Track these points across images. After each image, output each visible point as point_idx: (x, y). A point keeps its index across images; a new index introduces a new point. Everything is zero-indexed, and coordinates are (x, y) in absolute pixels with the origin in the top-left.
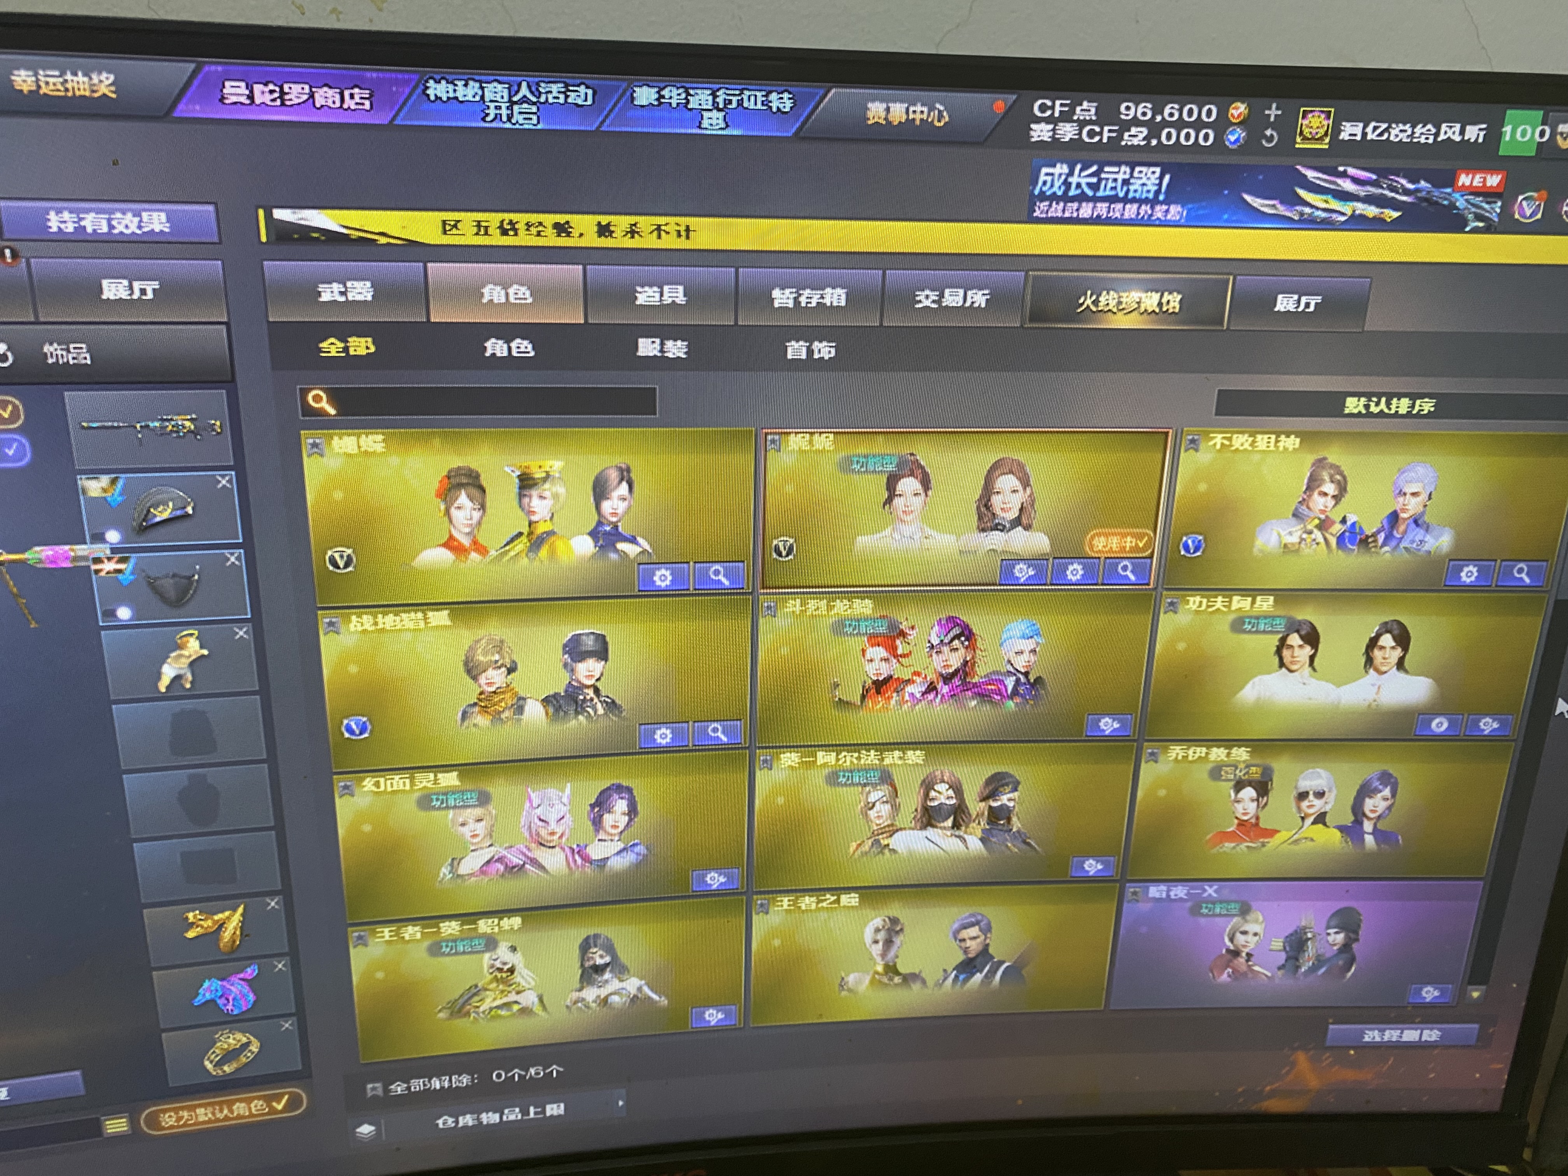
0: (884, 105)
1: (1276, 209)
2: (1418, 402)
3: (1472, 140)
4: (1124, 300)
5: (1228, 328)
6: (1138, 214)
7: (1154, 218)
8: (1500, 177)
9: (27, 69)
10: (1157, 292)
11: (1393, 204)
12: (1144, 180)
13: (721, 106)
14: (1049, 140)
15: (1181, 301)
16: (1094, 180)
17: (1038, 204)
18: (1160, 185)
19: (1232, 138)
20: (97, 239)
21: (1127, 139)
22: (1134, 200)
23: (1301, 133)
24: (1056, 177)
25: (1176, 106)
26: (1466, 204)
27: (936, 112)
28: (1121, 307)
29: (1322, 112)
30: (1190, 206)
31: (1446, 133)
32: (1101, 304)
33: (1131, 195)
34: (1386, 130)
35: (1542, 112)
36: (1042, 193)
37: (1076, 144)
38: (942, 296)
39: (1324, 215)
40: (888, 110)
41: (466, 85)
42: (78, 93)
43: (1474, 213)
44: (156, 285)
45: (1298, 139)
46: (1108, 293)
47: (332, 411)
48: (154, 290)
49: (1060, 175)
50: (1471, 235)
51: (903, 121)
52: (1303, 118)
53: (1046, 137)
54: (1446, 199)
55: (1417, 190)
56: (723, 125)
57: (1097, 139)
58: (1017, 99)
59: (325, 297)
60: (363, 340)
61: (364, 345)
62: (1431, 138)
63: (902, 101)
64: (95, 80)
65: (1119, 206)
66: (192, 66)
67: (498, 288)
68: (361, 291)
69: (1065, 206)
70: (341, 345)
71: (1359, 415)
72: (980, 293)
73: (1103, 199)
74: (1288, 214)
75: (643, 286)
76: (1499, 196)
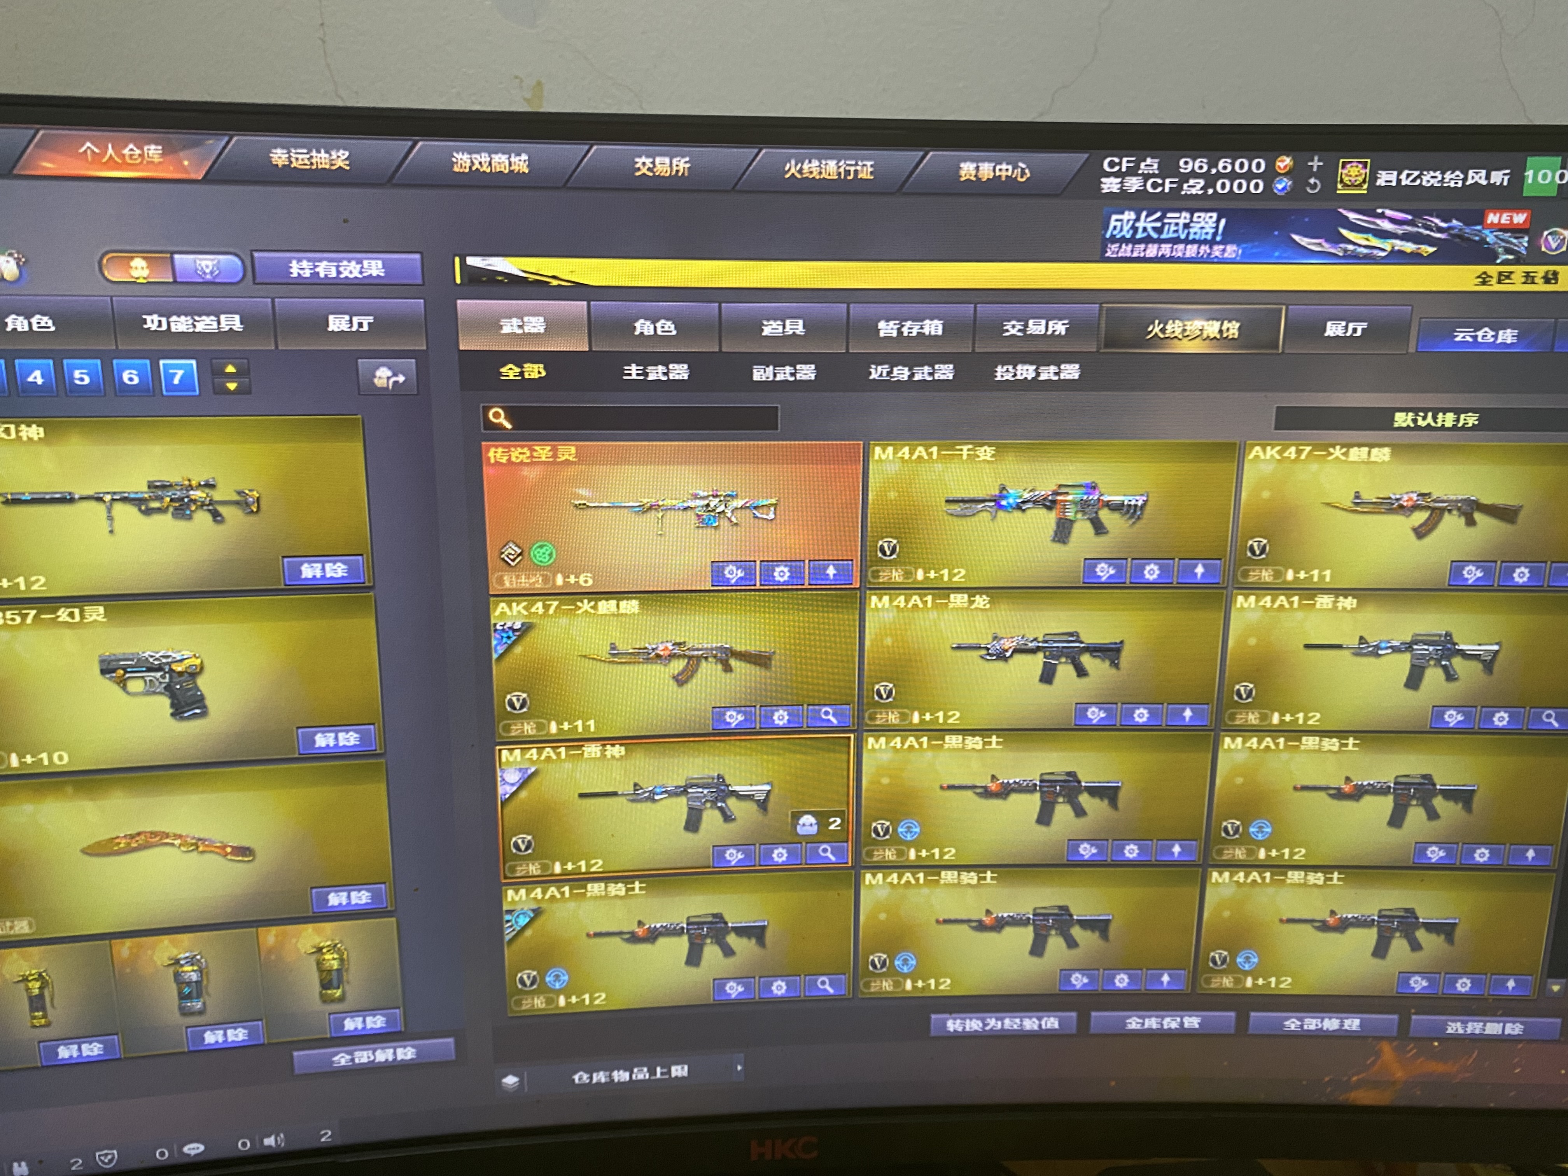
0: (975, 165)
1: (1322, 246)
2: (1462, 416)
3: (1498, 184)
4: (1188, 328)
5: (1283, 352)
6: (1199, 253)
7: (1213, 256)
8: (1525, 215)
9: (283, 148)
10: (1217, 320)
11: (1429, 241)
12: (1202, 224)
14: (1118, 191)
15: (1240, 328)
16: (1158, 225)
17: (1109, 246)
18: (1217, 228)
19: (1280, 187)
20: (328, 283)
21: (1186, 190)
22: (1194, 241)
23: (1342, 181)
24: (1125, 221)
25: (1229, 161)
26: (1495, 239)
27: (1019, 170)
28: (1186, 334)
30: (1244, 246)
31: (1473, 178)
32: (1167, 332)
33: (1191, 237)
34: (1418, 177)
35: (1560, 159)
36: (1113, 236)
37: (1142, 194)
38: (1026, 326)
39: (1365, 251)
40: (977, 168)
42: (320, 167)
43: (1504, 247)
44: (371, 319)
45: (1339, 186)
46: (1174, 322)
47: (509, 426)
48: (369, 323)
49: (1129, 220)
50: (1503, 267)
51: (991, 177)
53: (1115, 189)
54: (1477, 235)
55: (1450, 228)
57: (1159, 189)
58: (1089, 157)
59: (506, 330)
60: (536, 366)
61: (536, 370)
62: (1460, 182)
63: (990, 161)
64: (334, 157)
65: (1181, 247)
66: (410, 143)
67: (648, 323)
68: (536, 325)
69: (1133, 247)
70: (518, 370)
71: (1408, 428)
72: (1061, 322)
73: (1166, 241)
74: (1333, 251)
75: (768, 320)
76: (1526, 232)
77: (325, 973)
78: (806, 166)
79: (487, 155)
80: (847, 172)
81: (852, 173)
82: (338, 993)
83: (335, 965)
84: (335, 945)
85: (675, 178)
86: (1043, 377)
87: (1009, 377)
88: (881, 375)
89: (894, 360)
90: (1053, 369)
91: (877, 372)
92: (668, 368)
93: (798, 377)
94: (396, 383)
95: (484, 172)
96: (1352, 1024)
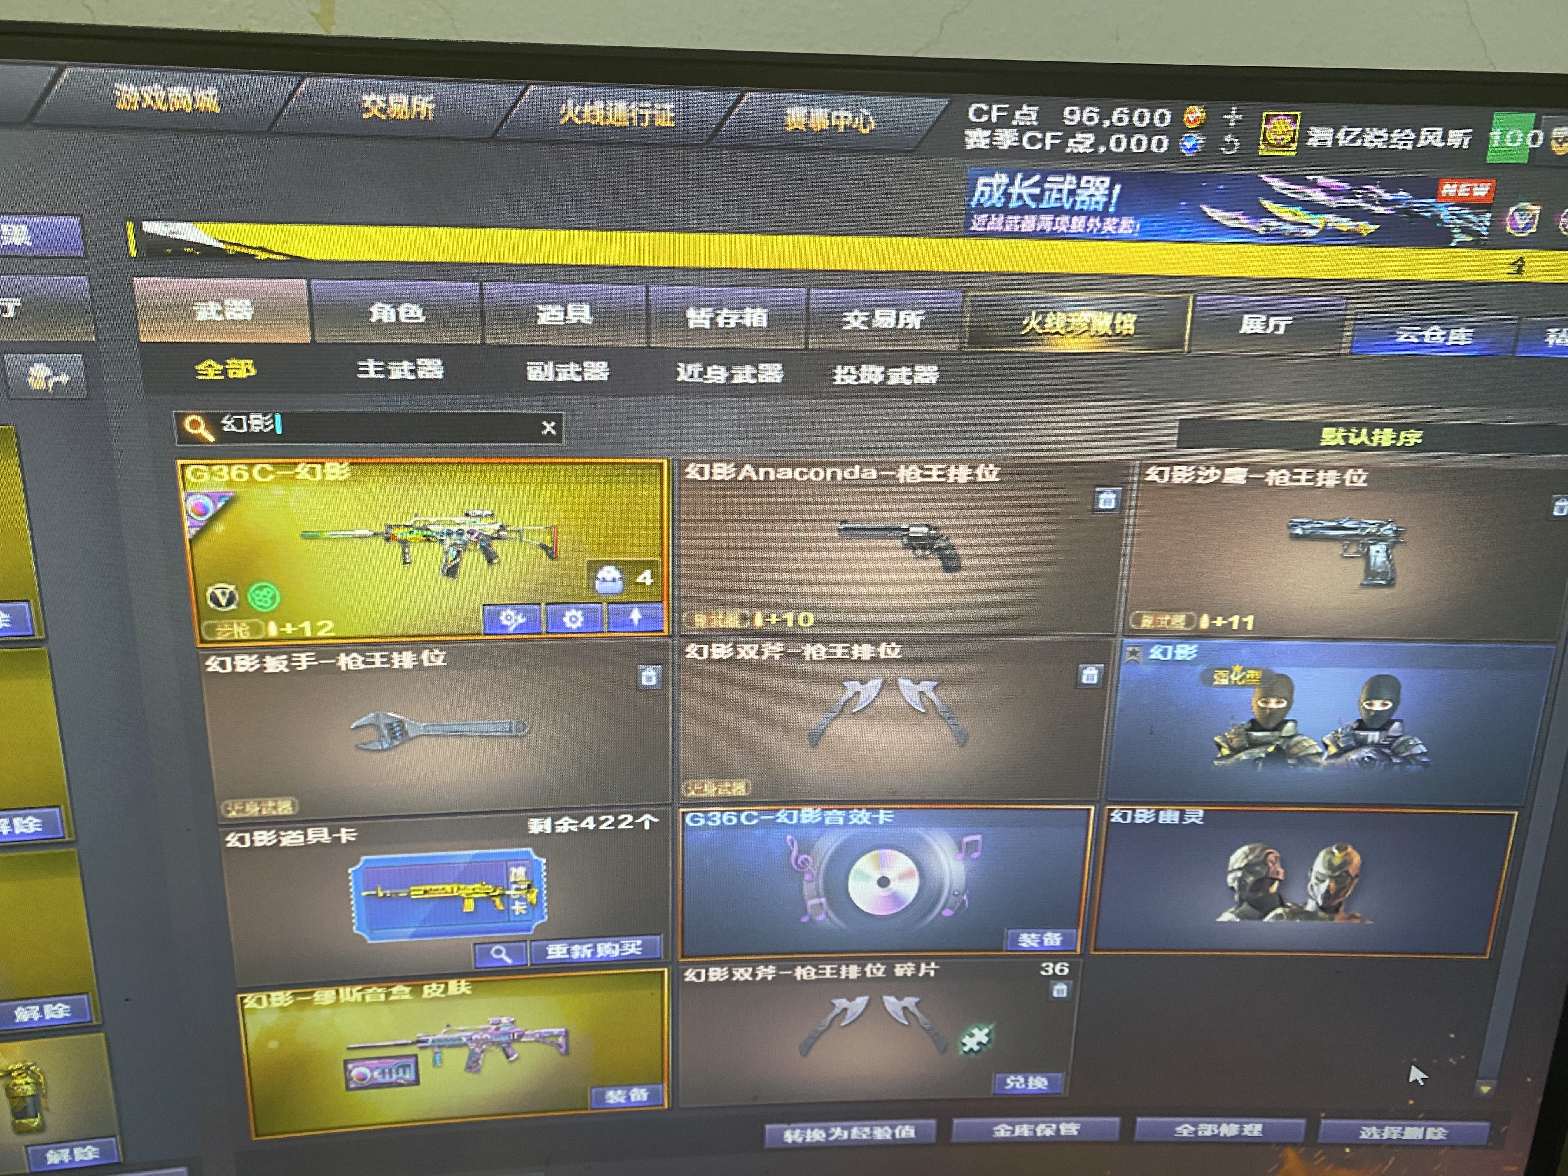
1: (1240, 222)
2: (1403, 433)
3: (1456, 146)
4: (1073, 321)
5: (1189, 352)
6: (1087, 227)
7: (1104, 232)
8: (1488, 186)
10: (1109, 312)
11: (1370, 217)
12: (1092, 191)
14: (987, 147)
15: (1136, 322)
16: (1037, 191)
17: (975, 216)
18: (1110, 196)
19: (1189, 145)
21: (1072, 147)
22: (1081, 212)
23: (1265, 140)
24: (995, 187)
25: (1126, 110)
26: (1451, 216)
27: (862, 118)
28: (1069, 329)
29: (1287, 116)
30: (1143, 219)
31: (1426, 138)
32: (1047, 326)
33: (1078, 207)
34: (1359, 135)
35: (1533, 116)
36: (979, 204)
37: (1016, 151)
38: (872, 317)
39: (1293, 228)
40: (808, 115)
43: (1461, 226)
44: (17, 302)
45: (1262, 146)
46: (1055, 314)
47: (211, 438)
48: (16, 307)
50: (1457, 250)
51: (826, 127)
52: (1267, 122)
53: (983, 144)
54: (1428, 211)
55: (1396, 201)
57: (1039, 146)
58: (950, 103)
59: (202, 316)
60: (243, 362)
61: (244, 367)
62: (1410, 144)
63: (824, 106)
65: (1065, 219)
66: (54, 70)
67: (388, 307)
68: (240, 310)
69: (1005, 219)
70: (219, 367)
71: (1338, 447)
72: (914, 313)
73: (1047, 211)
74: (1253, 227)
75: (544, 305)
76: (1487, 207)
77: (17, 1100)
78: (587, 109)
79: (161, 88)
80: (641, 118)
81: (647, 118)
82: (36, 1122)
83: (30, 1090)
84: (28, 1068)
85: (416, 122)
86: (893, 381)
87: (850, 380)
88: (692, 377)
89: (707, 357)
90: (905, 371)
91: (687, 372)
92: (416, 364)
93: (587, 377)
94: (57, 384)
95: (159, 110)
96: (1254, 1129)
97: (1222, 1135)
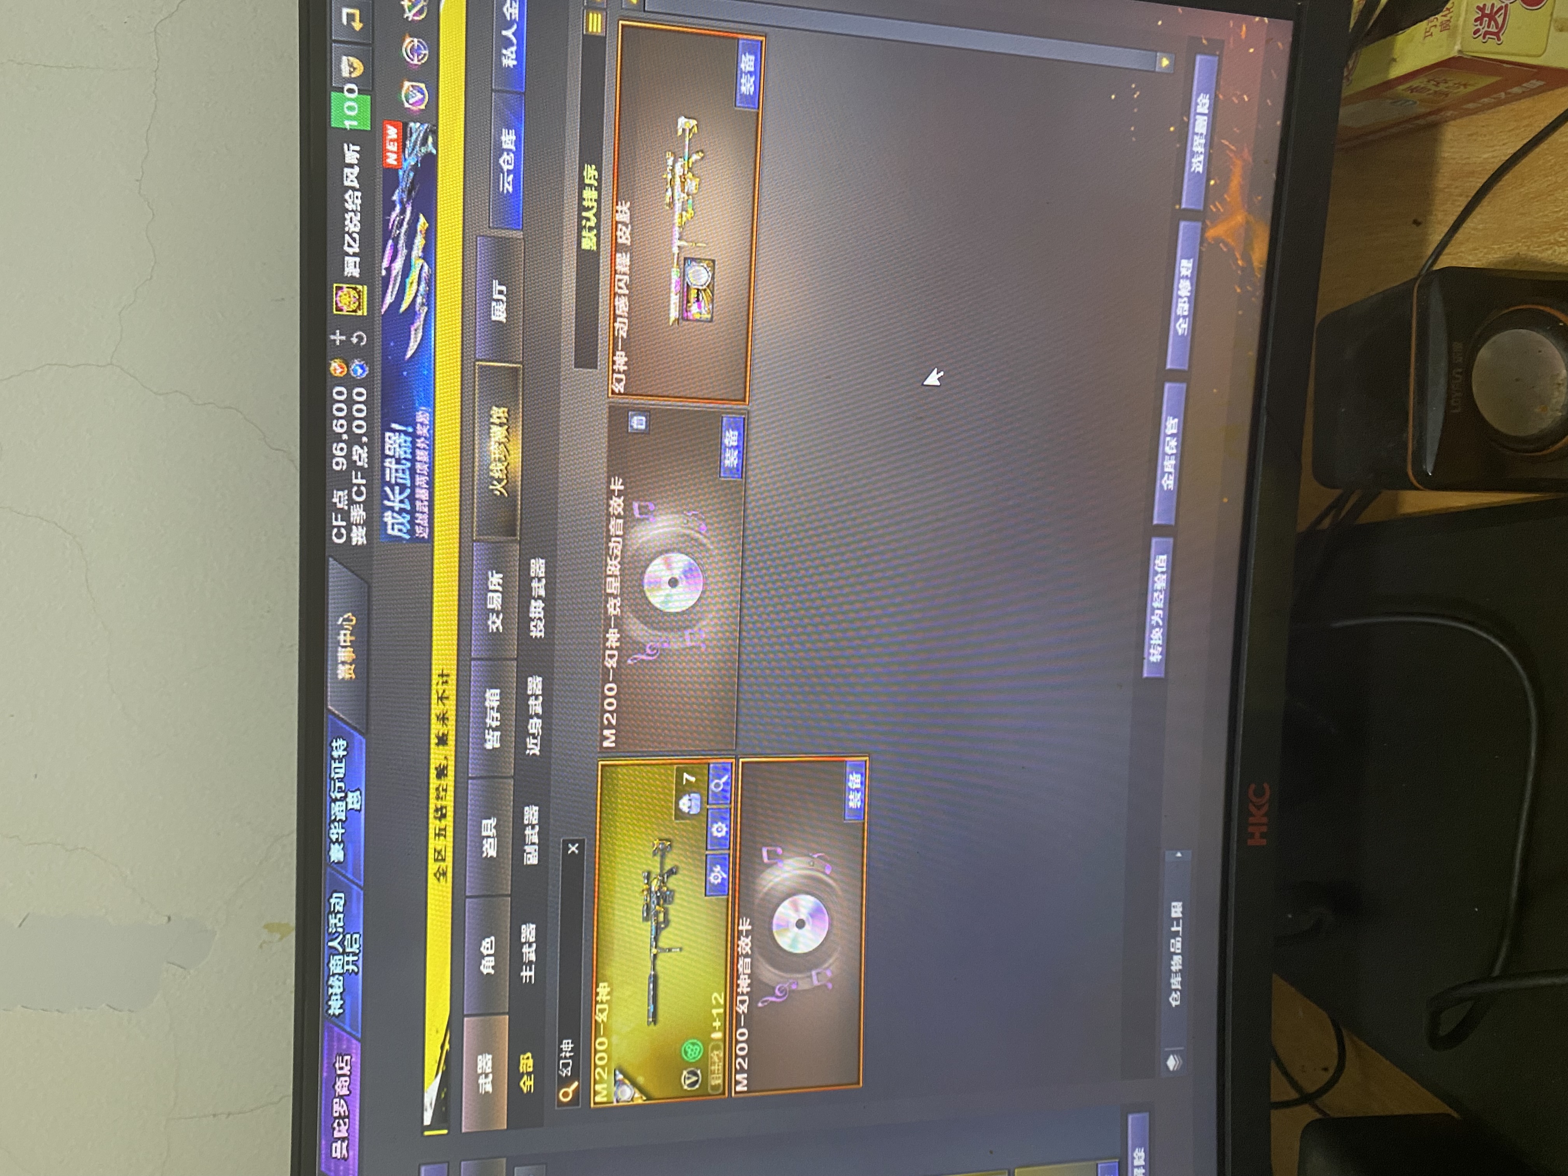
0: (340, 666)
1: (418, 327)
2: (587, 181)
3: (358, 156)
4: (497, 456)
5: (522, 363)
6: (424, 449)
7: (428, 434)
10: (490, 428)
11: (414, 221)
12: (397, 446)
13: (343, 795)
14: (365, 528)
15: (499, 406)
16: (397, 488)
17: (417, 535)
18: (400, 431)
19: (360, 371)
21: (363, 463)
22: (413, 453)
23: (355, 311)
24: (394, 521)
25: (335, 422)
26: (412, 156)
27: (345, 623)
28: (504, 459)
29: (336, 294)
30: (417, 404)
31: (352, 181)
32: (501, 477)
33: (409, 456)
34: (350, 235)
35: (333, 90)
36: (408, 532)
37: (367, 506)
38: (493, 610)
39: (423, 285)
40: (343, 663)
41: (332, 987)
43: (420, 147)
45: (360, 313)
46: (492, 471)
47: (576, 1084)
50: (440, 149)
51: (352, 650)
52: (341, 310)
53: (362, 531)
54: (409, 175)
55: (401, 202)
56: (358, 793)
57: (363, 489)
58: (332, 557)
59: (489, 1088)
60: (522, 1062)
61: (525, 1061)
62: (356, 194)
63: (337, 652)
65: (418, 466)
67: (483, 962)
68: (485, 1062)
69: (419, 512)
70: (525, 1077)
71: (598, 236)
72: (491, 579)
73: (413, 480)
74: (423, 316)
75: (483, 852)
76: (405, 125)
86: (542, 593)
87: (541, 625)
88: (536, 744)
89: (522, 733)
90: (535, 584)
91: (533, 748)
92: (525, 943)
93: (535, 822)
96: (1185, 267)
97: (1189, 294)
